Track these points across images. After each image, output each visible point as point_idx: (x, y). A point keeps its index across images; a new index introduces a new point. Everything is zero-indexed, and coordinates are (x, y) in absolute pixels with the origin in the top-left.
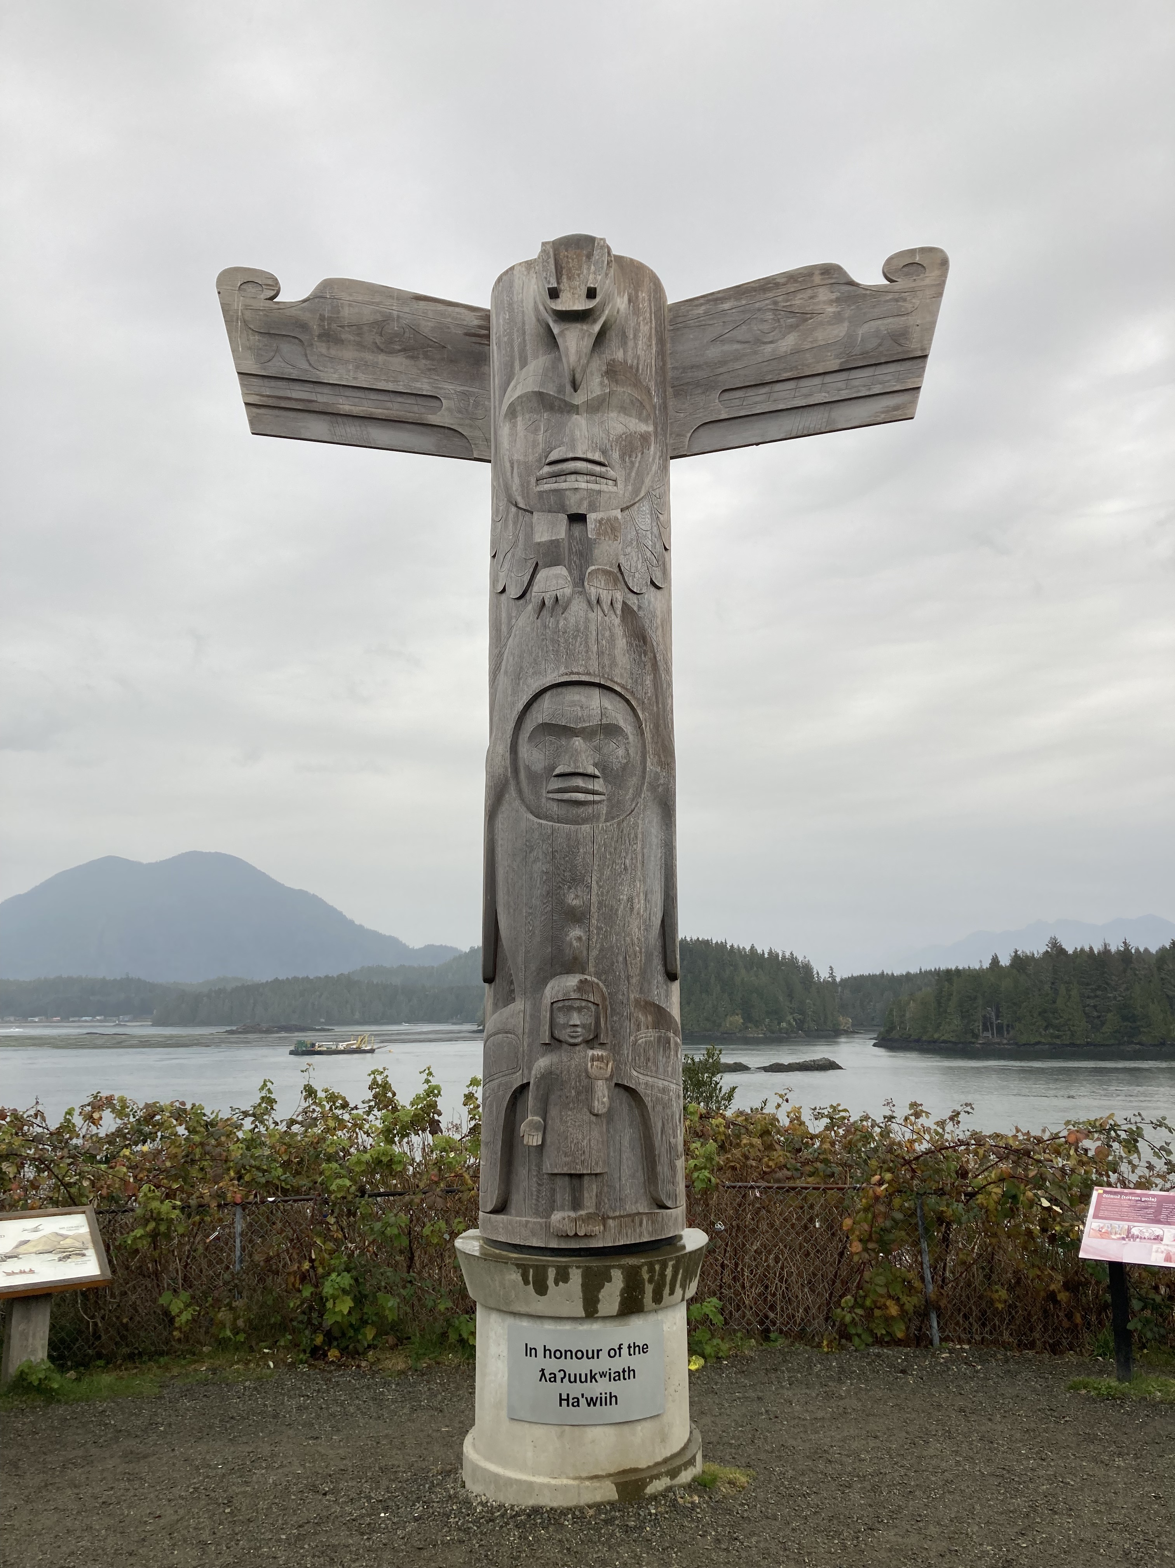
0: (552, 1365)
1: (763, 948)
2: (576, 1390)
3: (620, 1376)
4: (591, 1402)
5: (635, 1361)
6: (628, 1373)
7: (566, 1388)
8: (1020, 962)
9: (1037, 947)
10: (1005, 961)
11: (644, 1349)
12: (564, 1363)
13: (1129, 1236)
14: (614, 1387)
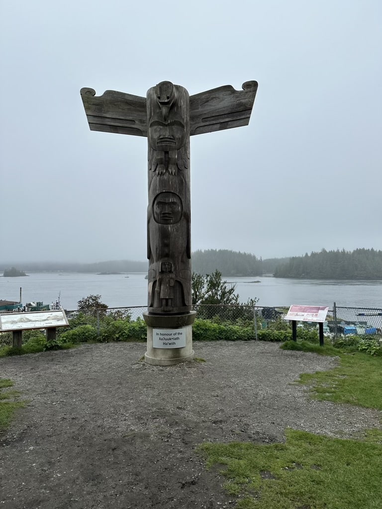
0: (162, 337)
1: (242, 252)
2: (167, 342)
3: (176, 339)
4: (170, 344)
5: (179, 336)
6: (178, 338)
7: (165, 341)
8: (313, 255)
9: (319, 251)
10: (309, 255)
11: (181, 334)
12: (164, 336)
13: (297, 315)
14: (175, 341)
